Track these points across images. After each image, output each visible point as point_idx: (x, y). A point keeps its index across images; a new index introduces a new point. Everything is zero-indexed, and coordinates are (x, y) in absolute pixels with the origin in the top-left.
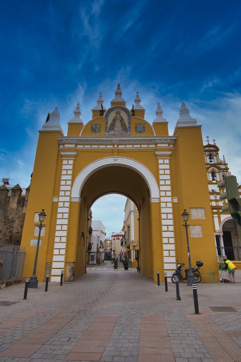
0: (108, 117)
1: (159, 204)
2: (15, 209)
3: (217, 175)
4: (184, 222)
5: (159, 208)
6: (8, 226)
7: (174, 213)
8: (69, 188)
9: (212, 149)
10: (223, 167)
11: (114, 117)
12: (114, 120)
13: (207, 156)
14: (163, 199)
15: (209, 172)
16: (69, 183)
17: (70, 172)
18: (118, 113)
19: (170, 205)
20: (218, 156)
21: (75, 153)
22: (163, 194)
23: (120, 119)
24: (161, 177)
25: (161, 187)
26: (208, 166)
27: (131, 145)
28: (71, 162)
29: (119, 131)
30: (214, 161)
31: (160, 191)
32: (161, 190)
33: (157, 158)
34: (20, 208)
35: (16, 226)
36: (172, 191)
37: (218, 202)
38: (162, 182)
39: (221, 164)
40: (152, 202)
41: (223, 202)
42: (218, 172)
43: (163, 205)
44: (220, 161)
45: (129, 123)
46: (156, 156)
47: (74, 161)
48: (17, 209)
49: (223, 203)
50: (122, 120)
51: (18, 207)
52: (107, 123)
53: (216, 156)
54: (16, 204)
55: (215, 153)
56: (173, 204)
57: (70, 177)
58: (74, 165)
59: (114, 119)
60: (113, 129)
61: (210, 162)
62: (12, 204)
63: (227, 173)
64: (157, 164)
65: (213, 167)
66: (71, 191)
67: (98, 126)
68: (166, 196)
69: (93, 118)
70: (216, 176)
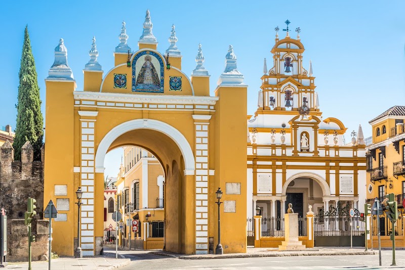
0: (135, 64)
1: (194, 177)
2: (11, 175)
3: (295, 97)
4: (218, 199)
5: (194, 181)
6: (4, 196)
7: (209, 188)
8: (91, 157)
9: (293, 46)
10: (305, 82)
11: (142, 65)
12: (144, 69)
13: (281, 60)
14: (198, 172)
15: (281, 91)
16: (92, 151)
17: (92, 138)
18: (148, 59)
19: (206, 178)
20: (301, 61)
21: (95, 114)
22: (199, 166)
23: (151, 68)
24: (198, 147)
25: (197, 158)
26: (282, 79)
27: (164, 104)
28: (92, 125)
29: (150, 86)
30: (293, 71)
31: (196, 163)
32: (197, 161)
33: (195, 123)
34: (17, 174)
35: (15, 197)
36: (209, 163)
37: (285, 149)
38: (198, 153)
39: (305, 77)
40: (187, 174)
41: (293, 149)
42: (297, 92)
43: (198, 178)
44: (303, 71)
45: (162, 75)
46: (194, 121)
47: (96, 123)
48: (13, 175)
49: (293, 152)
50: (153, 70)
51: (14, 172)
52: (134, 73)
53: (298, 61)
54: (10, 167)
55: (296, 54)
56: (210, 177)
57: (92, 144)
58: (96, 128)
59: (143, 67)
60: (142, 82)
61: (286, 71)
62: (6, 168)
63: (312, 94)
64: (194, 131)
65: (289, 83)
66: (94, 160)
67: (123, 77)
68: (202, 169)
69: (116, 65)
70: (292, 99)
